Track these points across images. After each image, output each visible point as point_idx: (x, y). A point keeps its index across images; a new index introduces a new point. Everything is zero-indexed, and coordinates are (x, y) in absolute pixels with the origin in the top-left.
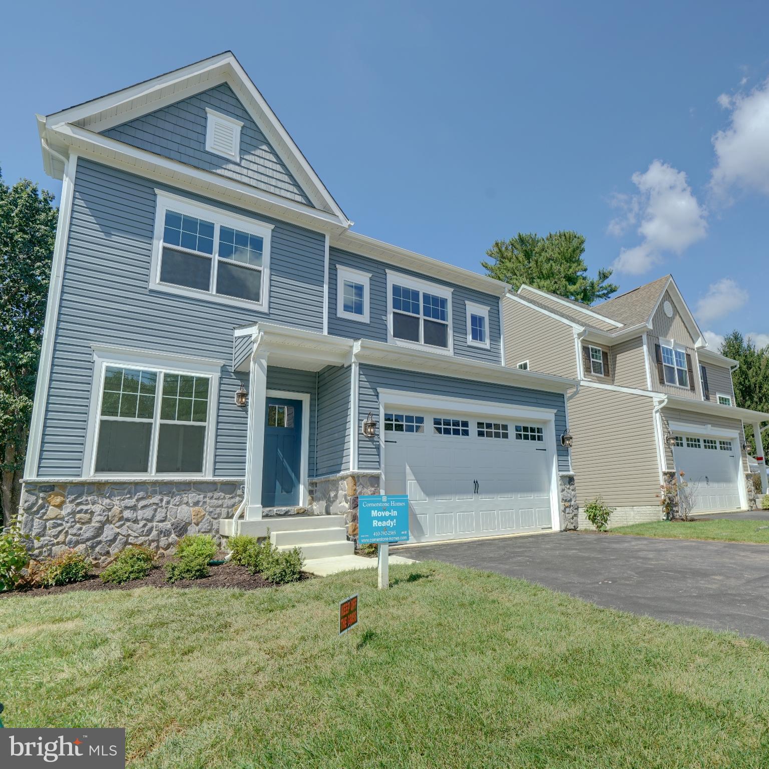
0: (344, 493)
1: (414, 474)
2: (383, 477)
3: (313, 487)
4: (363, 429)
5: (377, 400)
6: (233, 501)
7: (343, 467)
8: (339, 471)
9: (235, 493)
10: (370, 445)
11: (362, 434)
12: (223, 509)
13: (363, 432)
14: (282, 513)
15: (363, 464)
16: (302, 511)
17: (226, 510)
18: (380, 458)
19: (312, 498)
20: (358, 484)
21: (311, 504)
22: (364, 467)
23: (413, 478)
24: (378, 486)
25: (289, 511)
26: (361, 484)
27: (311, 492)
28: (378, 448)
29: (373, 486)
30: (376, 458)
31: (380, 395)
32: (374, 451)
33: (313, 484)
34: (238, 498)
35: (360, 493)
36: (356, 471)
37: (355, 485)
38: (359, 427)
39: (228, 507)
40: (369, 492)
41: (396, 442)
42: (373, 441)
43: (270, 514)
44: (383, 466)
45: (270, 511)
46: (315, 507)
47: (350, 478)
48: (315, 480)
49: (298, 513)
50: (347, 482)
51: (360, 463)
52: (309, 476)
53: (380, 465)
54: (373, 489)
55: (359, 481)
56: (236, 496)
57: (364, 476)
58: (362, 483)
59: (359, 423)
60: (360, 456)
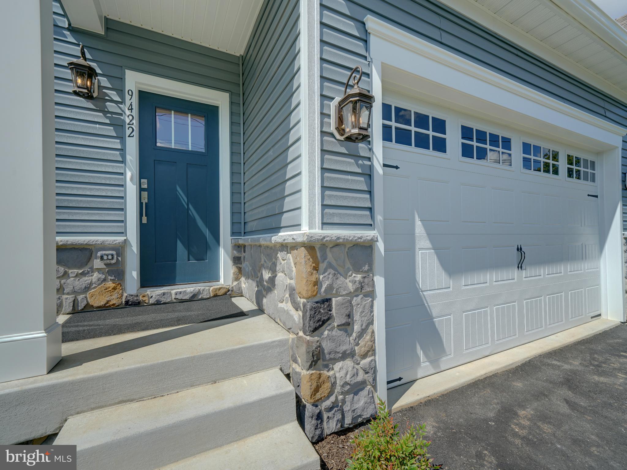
0: (289, 281)
1: (430, 235)
2: (381, 245)
3: (239, 252)
4: (333, 121)
5: (363, 52)
6: (86, 280)
7: (286, 219)
8: (277, 229)
9: (89, 265)
10: (350, 165)
11: (332, 135)
12: (65, 297)
13: (332, 129)
14: (187, 297)
15: (337, 215)
16: (222, 292)
17: (71, 298)
18: (372, 200)
19: (240, 269)
20: (322, 266)
21: (237, 279)
22: (336, 220)
23: (428, 244)
24: (371, 270)
25: (199, 292)
26: (330, 266)
27: (237, 260)
28: (369, 175)
29: (357, 270)
30: (363, 200)
31: (373, 40)
32: (360, 183)
33: (239, 247)
34: (96, 274)
35: (330, 288)
36: (318, 231)
37: (316, 269)
38: (324, 115)
39: (74, 292)
40: (350, 285)
41: (397, 167)
42: (356, 157)
43: (163, 300)
44: (379, 218)
45: (164, 294)
46: (243, 285)
47: (302, 251)
48: (242, 240)
49: (216, 296)
50: (295, 258)
51: (327, 211)
52: (233, 234)
53: (372, 217)
54: (359, 277)
55: (324, 258)
56: (93, 270)
57: (337, 244)
58: (334, 263)
59: (322, 106)
60: (327, 193)
